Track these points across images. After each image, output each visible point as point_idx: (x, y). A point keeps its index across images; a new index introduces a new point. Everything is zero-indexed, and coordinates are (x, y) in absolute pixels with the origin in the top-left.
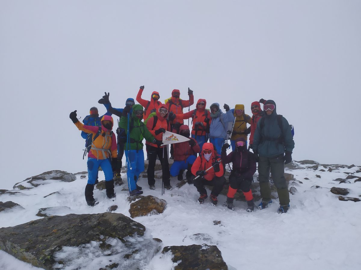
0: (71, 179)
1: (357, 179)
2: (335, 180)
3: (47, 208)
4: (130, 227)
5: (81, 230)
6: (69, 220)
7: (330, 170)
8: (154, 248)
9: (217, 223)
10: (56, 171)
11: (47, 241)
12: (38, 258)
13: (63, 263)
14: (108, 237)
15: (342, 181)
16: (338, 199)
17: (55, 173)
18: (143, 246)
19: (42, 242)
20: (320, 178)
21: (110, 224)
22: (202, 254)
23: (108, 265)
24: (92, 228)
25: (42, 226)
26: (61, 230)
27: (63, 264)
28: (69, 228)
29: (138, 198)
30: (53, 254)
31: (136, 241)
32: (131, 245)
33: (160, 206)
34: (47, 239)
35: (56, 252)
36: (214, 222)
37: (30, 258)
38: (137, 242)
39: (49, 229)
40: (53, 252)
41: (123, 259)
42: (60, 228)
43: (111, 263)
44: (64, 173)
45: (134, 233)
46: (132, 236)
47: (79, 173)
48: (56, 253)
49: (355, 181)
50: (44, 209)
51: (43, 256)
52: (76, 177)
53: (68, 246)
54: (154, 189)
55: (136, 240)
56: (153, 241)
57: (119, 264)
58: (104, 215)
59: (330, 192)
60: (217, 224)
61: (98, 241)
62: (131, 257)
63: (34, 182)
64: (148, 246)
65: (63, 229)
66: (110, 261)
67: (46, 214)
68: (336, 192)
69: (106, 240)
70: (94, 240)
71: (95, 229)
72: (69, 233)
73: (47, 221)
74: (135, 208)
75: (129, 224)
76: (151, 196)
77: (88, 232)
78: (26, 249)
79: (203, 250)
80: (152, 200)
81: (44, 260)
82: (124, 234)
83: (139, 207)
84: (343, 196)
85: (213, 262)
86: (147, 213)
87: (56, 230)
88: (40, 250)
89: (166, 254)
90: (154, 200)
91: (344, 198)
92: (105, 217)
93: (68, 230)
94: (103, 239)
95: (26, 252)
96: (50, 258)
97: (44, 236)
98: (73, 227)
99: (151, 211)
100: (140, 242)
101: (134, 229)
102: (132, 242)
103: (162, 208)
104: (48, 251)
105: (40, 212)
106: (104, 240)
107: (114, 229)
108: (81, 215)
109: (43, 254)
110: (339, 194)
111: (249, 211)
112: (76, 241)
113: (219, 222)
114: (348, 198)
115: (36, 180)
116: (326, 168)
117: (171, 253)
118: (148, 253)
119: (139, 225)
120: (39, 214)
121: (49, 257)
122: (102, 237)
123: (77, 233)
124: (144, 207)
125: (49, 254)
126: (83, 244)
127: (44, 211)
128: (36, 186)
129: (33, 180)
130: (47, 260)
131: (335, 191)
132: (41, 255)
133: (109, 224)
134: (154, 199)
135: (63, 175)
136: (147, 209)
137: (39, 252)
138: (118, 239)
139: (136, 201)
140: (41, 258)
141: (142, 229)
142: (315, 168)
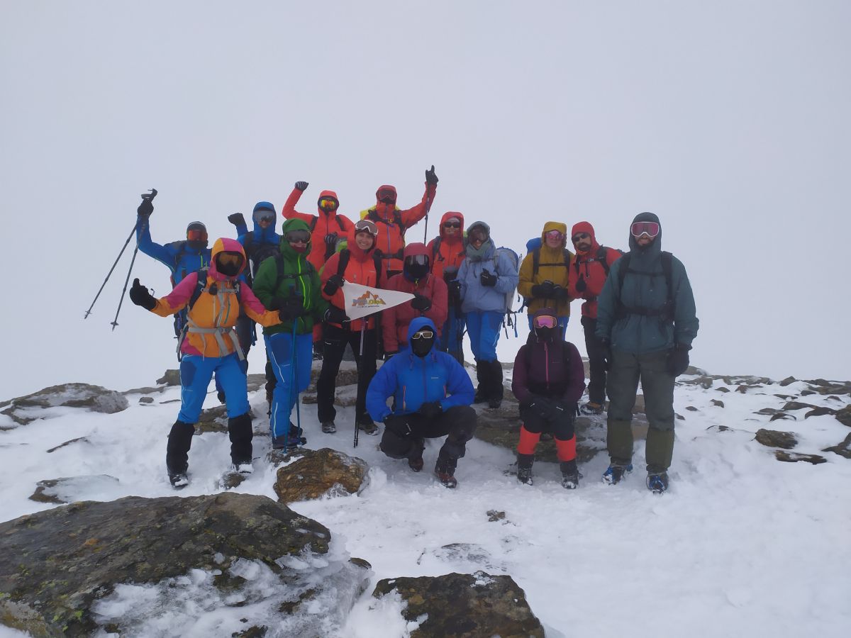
0: (114, 407)
1: (812, 409)
2: (758, 413)
3: (57, 481)
4: (291, 530)
5: (162, 540)
6: (127, 514)
7: (742, 390)
8: (355, 583)
9: (495, 516)
10: (77, 385)
11: (70, 570)
12: (48, 618)
13: (119, 629)
14: (235, 557)
15: (778, 415)
16: (774, 458)
17: (74, 391)
18: (326, 579)
19: (56, 572)
20: (723, 406)
21: (238, 524)
22: (480, 598)
23: (239, 632)
24: (191, 534)
25: (54, 529)
26: (108, 539)
27: (119, 632)
28: (129, 535)
29: (295, 455)
30: (89, 605)
31: (308, 568)
32: (296, 578)
33: (353, 476)
34: (70, 566)
35: (97, 601)
36: (488, 515)
37: (26, 617)
38: (311, 571)
39: (74, 537)
40: (89, 599)
41: (279, 614)
42: (105, 535)
43: (246, 626)
44: (97, 389)
45: (303, 547)
46: (298, 555)
47: (133, 392)
48: (97, 604)
49: (807, 415)
50: (52, 484)
51: (61, 611)
52: (127, 402)
53: (130, 582)
54: (335, 432)
55: (310, 564)
56: (350, 566)
57: (267, 628)
58: (221, 500)
59: (756, 441)
60: (496, 520)
61: (209, 570)
62: (298, 609)
63: (20, 413)
64: (338, 579)
65: (114, 538)
66: (244, 620)
67: (56, 496)
68: (769, 440)
69: (230, 567)
70: (199, 567)
71: (198, 537)
72: (130, 549)
73: (68, 516)
74: (291, 479)
75: (287, 521)
76: (329, 450)
77: (182, 544)
78: (13, 593)
79: (479, 588)
80: (332, 459)
81: (64, 624)
82: (278, 550)
83: (301, 478)
84: (786, 451)
85: (507, 619)
86: (320, 492)
87: (93, 539)
88: (53, 597)
89: (384, 599)
90: (336, 461)
91: (787, 455)
92: (223, 504)
93: (127, 540)
94: (224, 563)
95: (12, 600)
96: (82, 617)
97: (62, 557)
98: (140, 531)
99: (331, 487)
100: (317, 570)
101: (302, 535)
102: (299, 570)
103: (358, 479)
104: (76, 598)
105: (40, 489)
106: (226, 565)
107: (252, 535)
108: (156, 499)
109: (63, 606)
110: (774, 446)
111: (569, 487)
112: (152, 570)
113: (502, 515)
114: (797, 454)
115: (25, 408)
116: (730, 384)
117: (399, 596)
118: (341, 599)
119: (314, 526)
120: (38, 496)
121: (79, 614)
122: (219, 558)
123: (151, 548)
124: (314, 478)
125: (79, 606)
126: (170, 577)
127: (52, 488)
128: (26, 421)
129: (17, 408)
130: (72, 623)
131: (765, 438)
132: (56, 608)
133: (235, 524)
134: (339, 458)
135: (95, 394)
136: (321, 482)
137: (51, 600)
138: (261, 563)
139: (290, 462)
140: (56, 618)
141: (321, 535)
142: (705, 385)
